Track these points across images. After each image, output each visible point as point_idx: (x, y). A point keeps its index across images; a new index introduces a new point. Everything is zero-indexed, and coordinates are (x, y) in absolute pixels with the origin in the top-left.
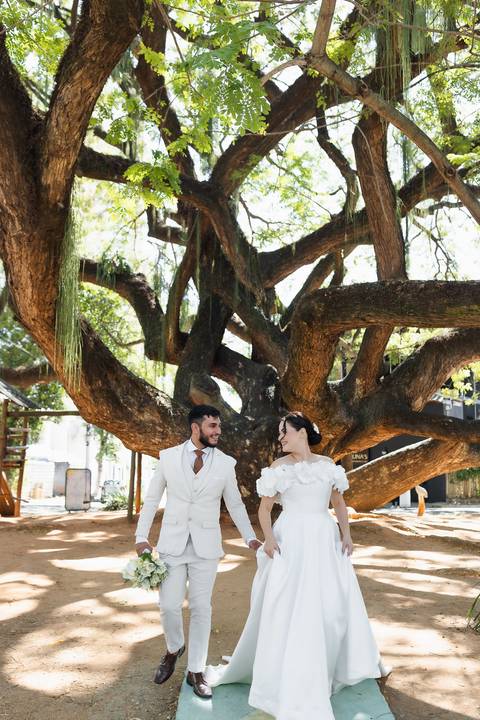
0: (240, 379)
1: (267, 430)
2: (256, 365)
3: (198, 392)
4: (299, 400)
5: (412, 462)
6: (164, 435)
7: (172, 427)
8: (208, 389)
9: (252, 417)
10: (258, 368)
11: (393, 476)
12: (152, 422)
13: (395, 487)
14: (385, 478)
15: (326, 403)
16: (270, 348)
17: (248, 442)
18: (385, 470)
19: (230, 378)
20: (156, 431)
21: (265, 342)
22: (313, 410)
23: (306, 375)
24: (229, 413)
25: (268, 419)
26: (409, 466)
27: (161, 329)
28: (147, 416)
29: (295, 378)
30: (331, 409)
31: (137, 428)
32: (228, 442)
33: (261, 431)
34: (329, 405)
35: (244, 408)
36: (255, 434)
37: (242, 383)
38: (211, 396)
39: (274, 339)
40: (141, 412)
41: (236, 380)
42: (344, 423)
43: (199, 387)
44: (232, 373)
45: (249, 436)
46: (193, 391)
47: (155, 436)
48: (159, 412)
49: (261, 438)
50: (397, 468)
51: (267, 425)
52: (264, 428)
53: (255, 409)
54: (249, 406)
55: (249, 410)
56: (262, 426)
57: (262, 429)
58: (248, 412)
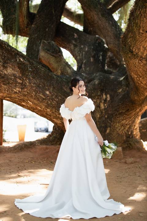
0: (75, 46)
1: (99, 84)
2: (88, 36)
3: (46, 54)
4: (135, 56)
6: (23, 86)
7: (29, 79)
8: (53, 52)
9: (86, 74)
10: (90, 38)
12: (14, 75)
16: (100, 22)
19: (68, 46)
20: (16, 82)
21: (96, 17)
22: (145, 64)
23: (144, 35)
24: (69, 71)
25: (100, 75)
27: (15, 11)
28: (9, 71)
29: (134, 38)
31: (2, 80)
33: (94, 84)
35: (79, 67)
37: (77, 49)
38: (56, 57)
39: (103, 15)
40: (5, 67)
41: (72, 47)
43: (47, 50)
44: (69, 42)
46: (42, 54)
47: (16, 86)
48: (19, 68)
49: (94, 89)
51: (99, 79)
52: (97, 82)
53: (88, 69)
54: (83, 66)
55: (83, 69)
56: (95, 80)
57: (95, 82)
58: (82, 70)
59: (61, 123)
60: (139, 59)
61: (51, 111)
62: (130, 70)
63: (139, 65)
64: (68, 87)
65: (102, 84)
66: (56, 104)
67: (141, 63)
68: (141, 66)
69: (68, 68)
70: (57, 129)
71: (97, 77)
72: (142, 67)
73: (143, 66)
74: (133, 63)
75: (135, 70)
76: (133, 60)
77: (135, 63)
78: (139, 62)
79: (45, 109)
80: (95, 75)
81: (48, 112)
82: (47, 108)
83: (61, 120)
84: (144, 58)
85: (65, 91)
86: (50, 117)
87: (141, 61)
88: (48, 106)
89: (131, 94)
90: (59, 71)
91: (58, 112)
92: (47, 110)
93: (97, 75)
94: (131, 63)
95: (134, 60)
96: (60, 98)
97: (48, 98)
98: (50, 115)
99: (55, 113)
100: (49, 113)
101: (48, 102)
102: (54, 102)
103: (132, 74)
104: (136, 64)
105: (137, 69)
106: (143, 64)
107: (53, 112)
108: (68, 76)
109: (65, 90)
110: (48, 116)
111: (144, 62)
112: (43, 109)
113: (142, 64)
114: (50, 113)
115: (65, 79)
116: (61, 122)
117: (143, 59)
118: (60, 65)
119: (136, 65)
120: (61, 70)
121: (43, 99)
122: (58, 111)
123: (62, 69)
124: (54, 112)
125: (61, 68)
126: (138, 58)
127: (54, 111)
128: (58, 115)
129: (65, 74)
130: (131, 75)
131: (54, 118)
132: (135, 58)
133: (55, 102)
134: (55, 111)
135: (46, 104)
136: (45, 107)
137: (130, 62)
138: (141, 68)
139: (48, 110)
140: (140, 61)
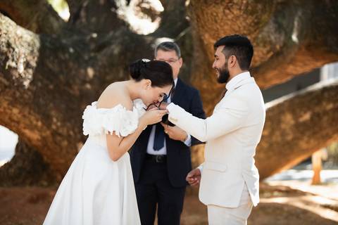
5: (330, 106)
11: (301, 129)
13: (303, 144)
14: (288, 131)
15: (260, 6)
17: (91, 72)
18: (288, 119)
22: (237, 17)
26: (326, 113)
30: (265, 17)
32: (61, 72)
34: (263, 11)
36: (102, 58)
42: (271, 42)
45: (92, 62)
49: (112, 65)
50: (306, 117)
51: (122, 44)
52: (116, 50)
53: (94, 20)
54: (83, 14)
55: (84, 20)
56: (113, 47)
57: (113, 50)
58: (81, 22)
59: (39, 138)
60: (225, 4)
61: (19, 113)
62: (203, 27)
63: (225, 18)
64: (56, 61)
65: (129, 54)
66: (32, 97)
67: (228, 14)
68: (229, 20)
69: (52, 19)
70: (26, 151)
71: (116, 38)
72: (229, 23)
73: (232, 20)
74: (212, 14)
75: (215, 28)
76: (212, 7)
77: (215, 14)
78: (224, 12)
79: (9, 109)
80: (111, 34)
81: (15, 114)
82: (14, 106)
83: (40, 131)
84: (237, 4)
85: (50, 70)
86: (16, 125)
87: (231, 11)
88: (14, 103)
89: (195, 78)
90: (34, 25)
91: (35, 116)
92: (11, 110)
93: (118, 33)
94: (207, 14)
95: (214, 7)
96: (40, 84)
97: (16, 84)
98: (18, 122)
99: (30, 116)
100: (17, 117)
101: (14, 93)
102: (27, 94)
103: (207, 36)
104: (217, 16)
105: (218, 26)
106: (232, 15)
107: (24, 116)
108: (54, 36)
109: (50, 66)
110: (13, 124)
111: (235, 12)
112: (5, 109)
113: (230, 17)
114: (20, 116)
115: (50, 42)
116: (41, 136)
117: (234, 6)
118: (36, 12)
119: (217, 18)
120: (37, 22)
121: (6, 87)
122: (35, 112)
123: (40, 19)
124: (27, 115)
125: (38, 17)
126: (223, 3)
127: (26, 113)
128: (35, 122)
129: (48, 30)
130: (203, 38)
131: (25, 128)
132: (217, 4)
133: (30, 93)
134: (30, 113)
135: (11, 99)
136: (8, 104)
137: (205, 12)
138: (227, 24)
139: (15, 111)
140: (229, 9)
